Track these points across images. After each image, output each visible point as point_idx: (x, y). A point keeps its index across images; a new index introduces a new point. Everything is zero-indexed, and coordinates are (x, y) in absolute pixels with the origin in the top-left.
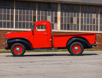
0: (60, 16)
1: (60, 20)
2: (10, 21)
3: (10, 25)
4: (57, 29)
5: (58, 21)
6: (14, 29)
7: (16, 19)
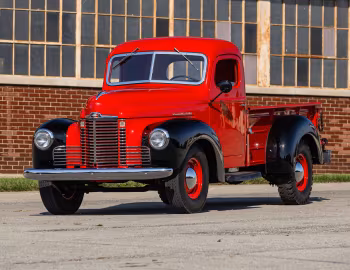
0: (268, 22)
1: (269, 39)
2: (60, 43)
3: (59, 62)
4: (255, 82)
5: (258, 43)
6: (77, 81)
7: (87, 38)
